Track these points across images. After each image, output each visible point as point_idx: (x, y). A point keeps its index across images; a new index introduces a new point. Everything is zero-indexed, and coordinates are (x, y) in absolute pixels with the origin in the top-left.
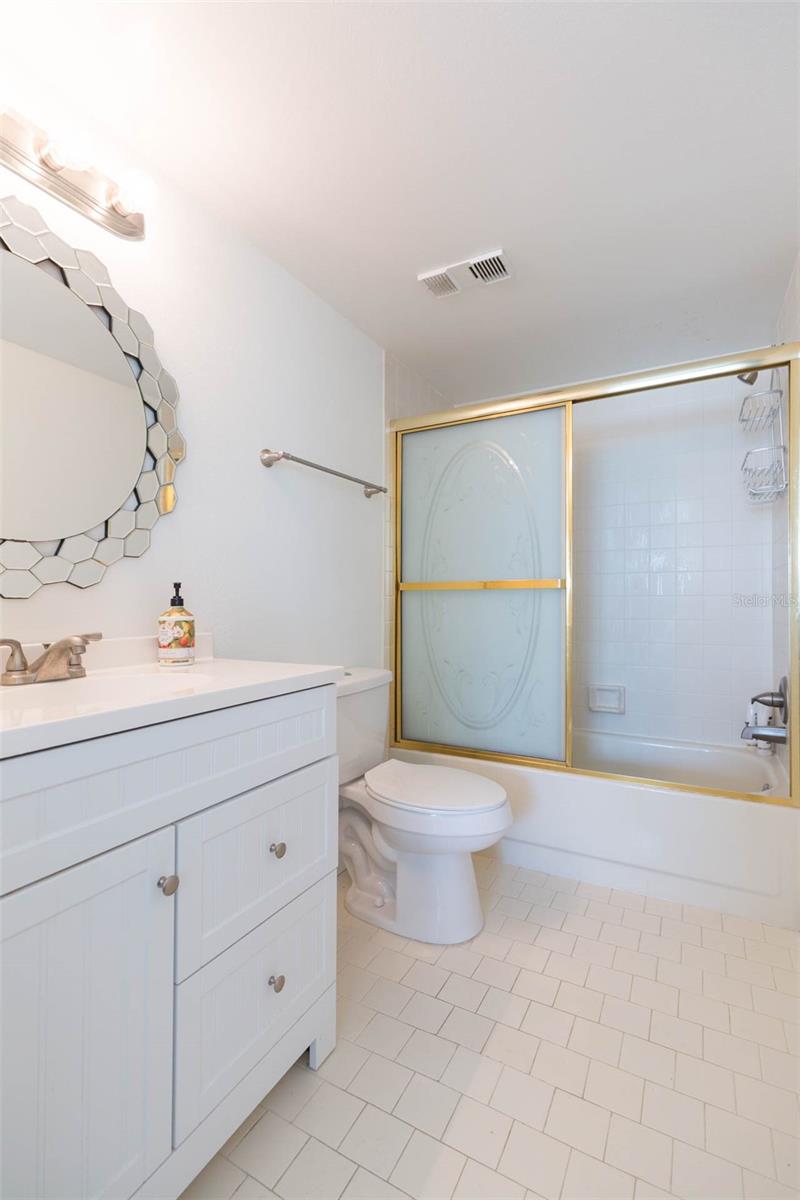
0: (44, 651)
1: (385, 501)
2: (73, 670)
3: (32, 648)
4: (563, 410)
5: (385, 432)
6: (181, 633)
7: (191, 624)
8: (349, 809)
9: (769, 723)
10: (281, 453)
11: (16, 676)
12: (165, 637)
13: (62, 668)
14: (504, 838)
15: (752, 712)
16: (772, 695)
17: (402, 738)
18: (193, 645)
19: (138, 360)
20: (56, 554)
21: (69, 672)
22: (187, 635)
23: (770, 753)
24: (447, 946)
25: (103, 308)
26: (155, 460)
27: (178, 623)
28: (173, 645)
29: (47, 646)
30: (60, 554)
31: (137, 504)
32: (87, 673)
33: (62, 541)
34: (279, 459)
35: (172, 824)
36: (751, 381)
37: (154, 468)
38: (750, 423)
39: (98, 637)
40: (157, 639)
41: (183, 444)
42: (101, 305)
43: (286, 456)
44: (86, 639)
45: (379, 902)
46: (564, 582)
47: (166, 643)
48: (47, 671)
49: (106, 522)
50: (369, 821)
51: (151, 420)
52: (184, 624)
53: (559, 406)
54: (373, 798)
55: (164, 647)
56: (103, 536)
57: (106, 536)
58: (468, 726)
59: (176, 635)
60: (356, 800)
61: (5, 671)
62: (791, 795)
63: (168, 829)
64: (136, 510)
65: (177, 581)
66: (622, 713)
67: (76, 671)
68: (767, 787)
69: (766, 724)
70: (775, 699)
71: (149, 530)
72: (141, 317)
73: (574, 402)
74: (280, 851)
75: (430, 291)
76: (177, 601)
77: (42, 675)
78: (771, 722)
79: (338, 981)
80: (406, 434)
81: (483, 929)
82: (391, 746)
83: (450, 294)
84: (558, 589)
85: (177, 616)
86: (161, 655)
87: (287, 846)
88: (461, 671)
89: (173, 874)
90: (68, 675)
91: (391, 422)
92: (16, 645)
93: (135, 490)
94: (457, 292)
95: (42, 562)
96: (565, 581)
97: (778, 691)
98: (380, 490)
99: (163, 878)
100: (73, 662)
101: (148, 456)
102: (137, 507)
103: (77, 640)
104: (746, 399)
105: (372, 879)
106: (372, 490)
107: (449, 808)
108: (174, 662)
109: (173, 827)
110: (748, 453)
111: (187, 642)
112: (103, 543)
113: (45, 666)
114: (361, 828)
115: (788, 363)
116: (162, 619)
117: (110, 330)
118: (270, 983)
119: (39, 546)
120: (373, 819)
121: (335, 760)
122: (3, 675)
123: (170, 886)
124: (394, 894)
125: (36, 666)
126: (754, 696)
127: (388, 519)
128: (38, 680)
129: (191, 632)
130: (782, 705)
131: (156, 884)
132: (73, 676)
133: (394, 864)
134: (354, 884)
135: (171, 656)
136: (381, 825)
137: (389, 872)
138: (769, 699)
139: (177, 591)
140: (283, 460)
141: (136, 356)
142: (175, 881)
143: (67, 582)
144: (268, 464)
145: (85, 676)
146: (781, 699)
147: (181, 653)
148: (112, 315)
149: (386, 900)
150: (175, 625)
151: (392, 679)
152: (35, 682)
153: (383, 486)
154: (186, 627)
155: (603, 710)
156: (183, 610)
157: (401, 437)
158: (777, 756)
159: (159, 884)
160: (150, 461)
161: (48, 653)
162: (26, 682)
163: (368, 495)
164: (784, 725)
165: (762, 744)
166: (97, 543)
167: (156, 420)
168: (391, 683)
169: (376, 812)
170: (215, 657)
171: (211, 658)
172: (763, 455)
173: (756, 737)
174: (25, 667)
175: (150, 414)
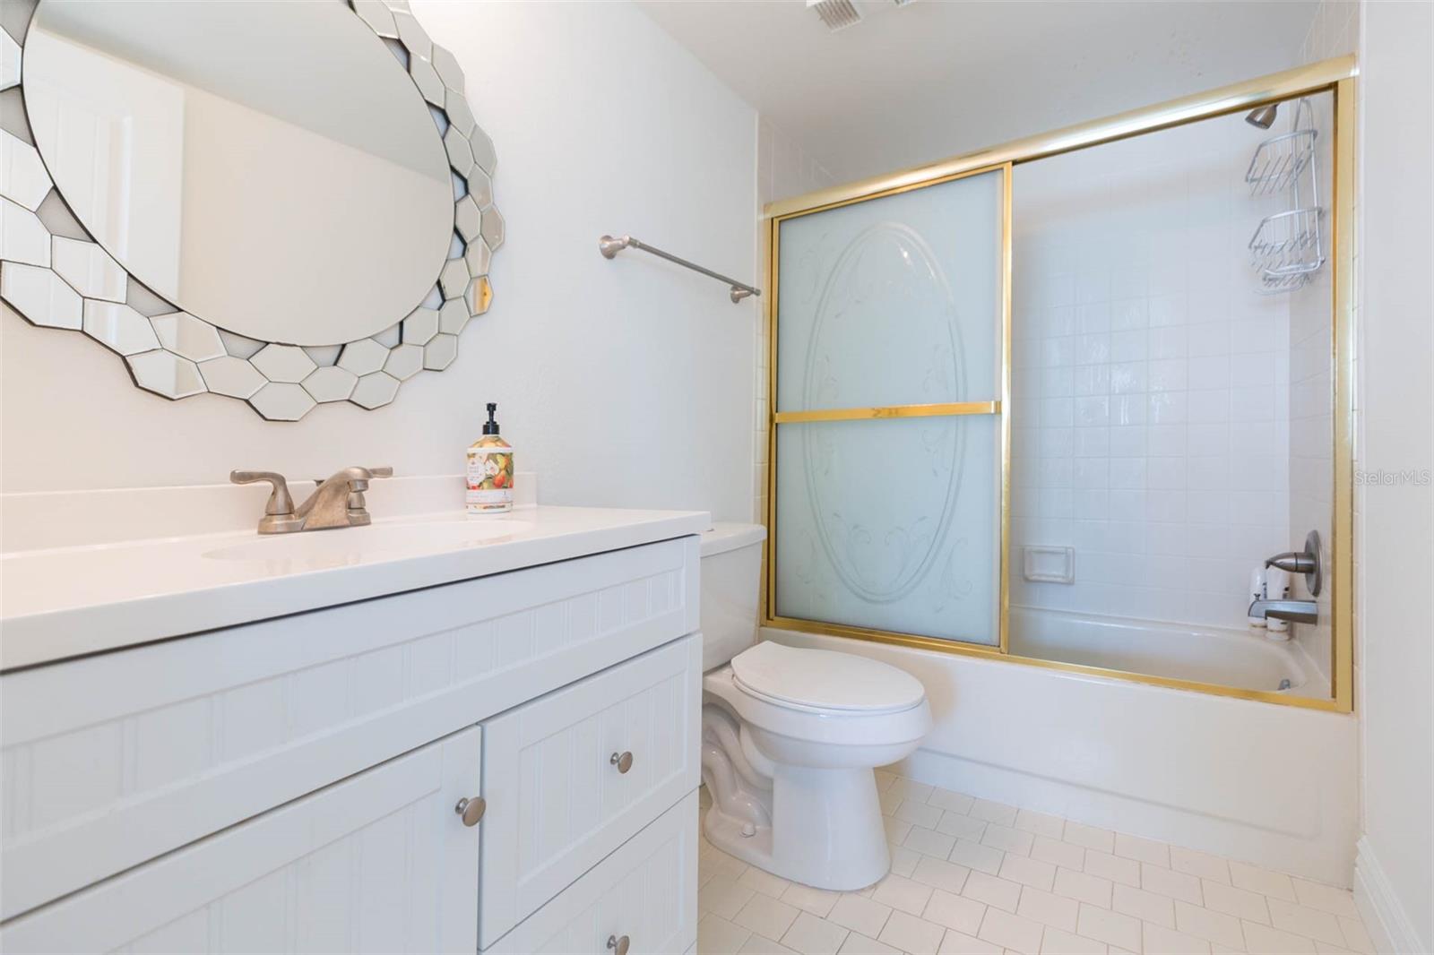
0: (316, 488)
1: (756, 306)
2: (354, 515)
3: (301, 486)
4: (999, 173)
5: (758, 219)
6: (496, 469)
7: (508, 457)
8: (714, 706)
9: (1285, 596)
10: (627, 238)
11: (278, 522)
12: (474, 475)
13: (338, 512)
14: (919, 749)
15: (1258, 580)
16: (1296, 555)
17: (776, 614)
18: (511, 486)
19: (443, 112)
20: (335, 364)
21: (348, 518)
22: (503, 472)
23: (1287, 638)
24: (841, 893)
25: (399, 42)
26: (465, 244)
27: (492, 457)
28: (485, 485)
29: (319, 482)
30: (339, 364)
31: (441, 301)
32: (372, 520)
33: (344, 346)
34: (624, 247)
35: (477, 724)
36: (1266, 124)
37: (464, 255)
38: (1262, 183)
39: (387, 472)
40: (465, 479)
41: (501, 223)
42: (397, 38)
43: (633, 243)
44: (369, 474)
45: (748, 829)
46: (998, 405)
47: (476, 483)
48: (319, 515)
49: (401, 324)
50: (736, 722)
51: (460, 191)
52: (499, 457)
53: (995, 170)
54: (742, 691)
55: (474, 488)
56: (397, 342)
57: (401, 342)
58: (864, 599)
59: (489, 472)
60: (720, 694)
61: (264, 515)
62: (1334, 696)
63: (469, 732)
64: (439, 309)
65: (491, 402)
66: (1070, 583)
67: (357, 516)
68: (1285, 685)
69: (1281, 598)
70: (1300, 562)
71: (457, 336)
72: (449, 56)
73: (1015, 163)
74: (624, 763)
75: (823, 21)
76: (491, 428)
77: (312, 520)
78: (1289, 593)
79: (699, 939)
80: (784, 220)
81: (890, 871)
82: (762, 626)
83: (850, 25)
84: (992, 414)
85: (491, 448)
86: (469, 499)
87: (634, 756)
88: (856, 527)
89: (478, 795)
90: (346, 522)
91: (765, 206)
92: (279, 480)
93: (439, 283)
94: (858, 22)
95: (316, 375)
96: (1000, 403)
97: (1303, 550)
98: (752, 291)
99: (464, 800)
100: (355, 504)
101: (457, 239)
102: (442, 305)
103: (357, 473)
104: (1261, 146)
105: (739, 799)
106: (740, 291)
107: (852, 707)
108: (485, 508)
109: (479, 728)
110: (1264, 221)
111: (503, 481)
112: (396, 351)
113: (316, 508)
114: (726, 732)
115: (1334, 86)
116: (471, 451)
117: (409, 70)
118: (609, 945)
119: (313, 352)
120: (742, 718)
121: (699, 638)
122: (262, 520)
123: (472, 813)
124: (768, 819)
125: (304, 510)
126: (1268, 558)
127: (760, 331)
128: (307, 526)
129: (509, 469)
130: (1311, 570)
131: (454, 808)
132: (354, 524)
133: (771, 781)
134: (715, 805)
135: (483, 500)
136: (752, 727)
137: (763, 790)
138: (1292, 561)
139: (491, 414)
140: (629, 248)
141: (442, 106)
142: (480, 804)
143: (349, 401)
144: (610, 255)
145: (369, 523)
146: (1311, 562)
147: (496, 495)
148: (411, 51)
149: (758, 827)
150: (488, 459)
151: (765, 537)
152: (302, 530)
153: (755, 285)
154: (502, 461)
155: (1044, 578)
156: (499, 439)
157: (778, 224)
158: (1296, 642)
159: (458, 808)
160: (458, 246)
161: (320, 492)
162: (291, 529)
163: (736, 300)
164: (1313, 598)
165: (1274, 623)
166: (389, 351)
167: (467, 191)
168: (764, 541)
169: (746, 710)
170: (538, 503)
171: (535, 505)
172: (1283, 224)
173: (1269, 614)
174: (290, 509)
175: (459, 183)
